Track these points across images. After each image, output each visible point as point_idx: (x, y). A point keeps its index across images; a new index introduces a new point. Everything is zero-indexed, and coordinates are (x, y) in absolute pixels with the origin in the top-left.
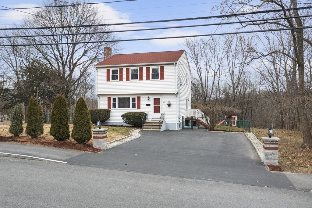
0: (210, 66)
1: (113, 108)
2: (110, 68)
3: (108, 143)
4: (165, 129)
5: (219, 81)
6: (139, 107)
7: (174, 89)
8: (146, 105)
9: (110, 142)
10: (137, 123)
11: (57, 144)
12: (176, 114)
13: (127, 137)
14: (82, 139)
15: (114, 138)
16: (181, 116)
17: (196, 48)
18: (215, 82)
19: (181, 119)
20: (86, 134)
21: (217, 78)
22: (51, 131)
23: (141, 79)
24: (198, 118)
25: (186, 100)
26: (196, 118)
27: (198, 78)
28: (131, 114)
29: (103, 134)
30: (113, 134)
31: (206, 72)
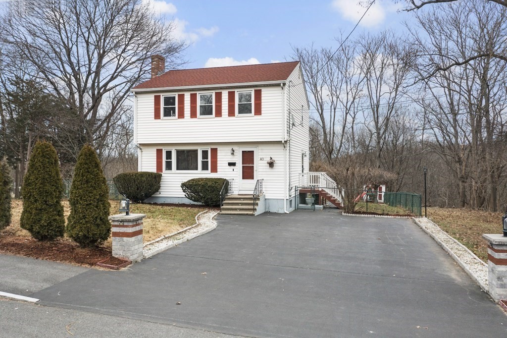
0: (338, 97)
1: (166, 170)
2: (161, 94)
3: (148, 243)
4: (264, 211)
5: (353, 124)
6: (214, 169)
7: (281, 134)
8: (227, 165)
9: (152, 242)
10: (211, 199)
11: (36, 248)
12: (283, 181)
13: (190, 229)
14: (88, 238)
15: (161, 231)
16: (293, 185)
17: (315, 65)
18: (346, 125)
19: (293, 190)
20: (98, 225)
21: (350, 119)
22: (22, 219)
23: (219, 114)
24: (324, 189)
25: (301, 156)
26: (320, 189)
27: (319, 119)
28: (199, 181)
29: (133, 226)
30: (161, 224)
31: (331, 107)
